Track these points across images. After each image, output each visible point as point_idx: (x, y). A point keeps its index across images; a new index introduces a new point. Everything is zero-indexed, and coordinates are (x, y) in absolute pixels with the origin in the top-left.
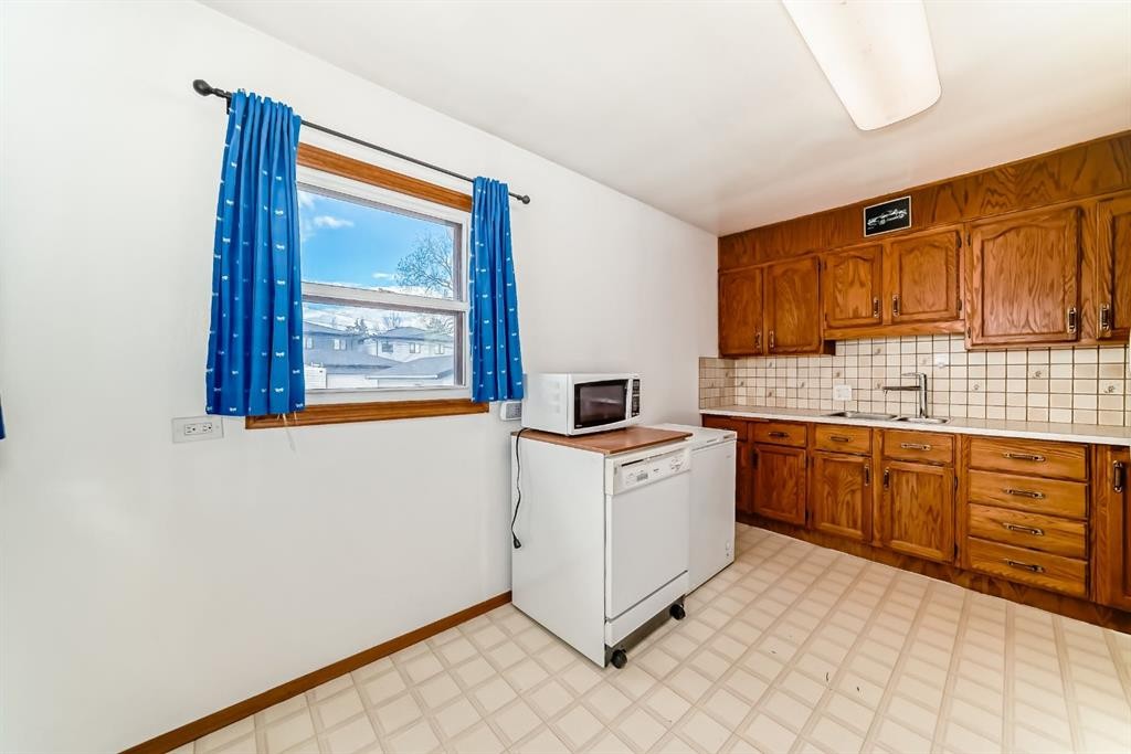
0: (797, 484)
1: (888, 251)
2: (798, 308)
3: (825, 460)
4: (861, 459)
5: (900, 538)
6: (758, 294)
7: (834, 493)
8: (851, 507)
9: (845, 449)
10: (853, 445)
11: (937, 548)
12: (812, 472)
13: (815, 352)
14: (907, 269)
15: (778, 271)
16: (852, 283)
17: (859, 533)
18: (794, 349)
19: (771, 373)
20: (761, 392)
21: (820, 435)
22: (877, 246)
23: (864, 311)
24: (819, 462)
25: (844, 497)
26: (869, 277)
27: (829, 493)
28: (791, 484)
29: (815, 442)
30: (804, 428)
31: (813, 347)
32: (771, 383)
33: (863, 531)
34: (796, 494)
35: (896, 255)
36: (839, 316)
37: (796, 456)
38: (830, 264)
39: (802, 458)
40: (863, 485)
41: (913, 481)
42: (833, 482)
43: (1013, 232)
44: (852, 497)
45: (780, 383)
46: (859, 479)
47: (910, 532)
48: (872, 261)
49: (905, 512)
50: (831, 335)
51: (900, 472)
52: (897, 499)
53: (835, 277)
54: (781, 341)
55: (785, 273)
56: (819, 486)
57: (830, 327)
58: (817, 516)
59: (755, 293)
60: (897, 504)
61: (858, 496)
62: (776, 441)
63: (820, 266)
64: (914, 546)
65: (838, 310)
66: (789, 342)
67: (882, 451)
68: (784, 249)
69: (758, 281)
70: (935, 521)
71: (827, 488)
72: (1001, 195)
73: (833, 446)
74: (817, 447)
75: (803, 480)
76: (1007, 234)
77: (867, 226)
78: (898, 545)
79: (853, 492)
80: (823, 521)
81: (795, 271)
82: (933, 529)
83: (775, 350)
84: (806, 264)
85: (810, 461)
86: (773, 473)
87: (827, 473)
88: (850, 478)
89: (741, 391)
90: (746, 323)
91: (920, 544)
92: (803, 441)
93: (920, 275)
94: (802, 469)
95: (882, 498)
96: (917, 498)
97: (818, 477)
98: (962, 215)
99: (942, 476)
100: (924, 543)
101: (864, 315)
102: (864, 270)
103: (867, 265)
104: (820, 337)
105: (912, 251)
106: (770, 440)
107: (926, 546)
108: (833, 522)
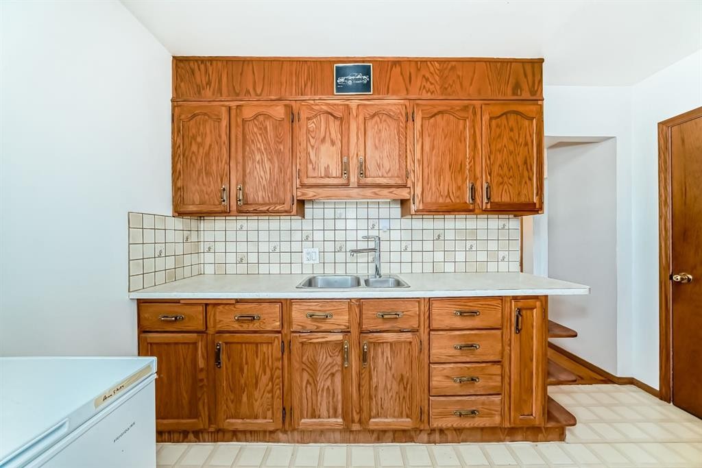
0: (271, 379)
1: (354, 112)
2: (270, 160)
3: (303, 343)
4: (340, 337)
5: (377, 416)
6: (224, 137)
7: (313, 382)
8: (331, 392)
9: (324, 327)
10: (332, 321)
11: (408, 417)
12: (289, 359)
13: (288, 212)
14: (369, 133)
15: (248, 113)
16: (323, 140)
17: (340, 420)
18: (265, 208)
19: (242, 236)
20: (231, 258)
21: (297, 315)
22: (345, 105)
23: (335, 170)
24: (296, 347)
25: (323, 383)
26: (339, 136)
27: (308, 382)
28: (264, 379)
29: (290, 323)
30: (278, 305)
31: (286, 207)
32: (242, 247)
33: (344, 418)
34: (271, 391)
35: (361, 118)
36: (311, 173)
37: (270, 343)
38: (303, 116)
39: (277, 344)
40: (343, 365)
41: (388, 353)
42: (312, 367)
43: (440, 115)
44: (333, 382)
45: (252, 247)
46: (339, 359)
47: (385, 406)
48: (341, 119)
49: (381, 386)
50: (303, 194)
51: (376, 344)
52: (374, 374)
53: (308, 131)
54: (251, 198)
55: (256, 117)
56: (297, 377)
57: (303, 186)
58: (296, 413)
59: (220, 136)
60: (375, 380)
61: (338, 378)
62: (245, 327)
63: (292, 117)
64: (389, 420)
65: (310, 166)
66: (260, 200)
67: (360, 324)
68: (254, 89)
69: (224, 123)
70: (405, 389)
71: (306, 376)
72: (432, 84)
73: (311, 325)
74: (295, 328)
75: (278, 372)
76: (437, 116)
77: (337, 84)
78: (376, 424)
79: (333, 375)
80: (302, 417)
81: (268, 117)
82: (404, 397)
83: (245, 209)
84: (279, 111)
85: (286, 347)
86: (242, 370)
87: (305, 358)
88: (329, 360)
89: (209, 258)
90: (208, 174)
91: (394, 417)
92: (278, 323)
93: (379, 141)
94: (277, 360)
95: (360, 374)
96: (391, 368)
97: (296, 365)
98: (408, 94)
99: (411, 342)
100: (396, 414)
101: (334, 175)
102: (334, 126)
103: (338, 123)
104: (293, 196)
105: (373, 116)
106: (236, 326)
107: (398, 417)
108: (313, 416)
